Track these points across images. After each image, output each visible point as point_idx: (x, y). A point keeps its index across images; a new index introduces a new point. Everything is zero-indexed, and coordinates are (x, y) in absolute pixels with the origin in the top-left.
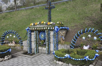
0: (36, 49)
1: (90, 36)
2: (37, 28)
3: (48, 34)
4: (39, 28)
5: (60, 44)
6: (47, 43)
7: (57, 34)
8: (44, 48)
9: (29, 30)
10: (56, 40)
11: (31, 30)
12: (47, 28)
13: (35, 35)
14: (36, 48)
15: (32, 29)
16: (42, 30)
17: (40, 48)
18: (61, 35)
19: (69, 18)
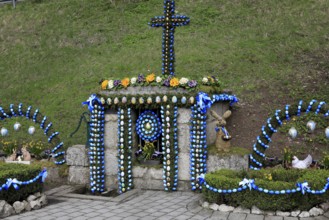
0: (123, 174)
1: (311, 125)
2: (129, 98)
3: (172, 119)
4: (138, 97)
5: (213, 154)
6: (168, 151)
7: (204, 120)
8: (153, 172)
9: (99, 104)
10: (200, 139)
11: (106, 104)
12: (170, 97)
13: (122, 123)
14: (126, 171)
15: (109, 100)
16: (150, 105)
17: (138, 171)
18: (217, 122)
19: (231, 54)
